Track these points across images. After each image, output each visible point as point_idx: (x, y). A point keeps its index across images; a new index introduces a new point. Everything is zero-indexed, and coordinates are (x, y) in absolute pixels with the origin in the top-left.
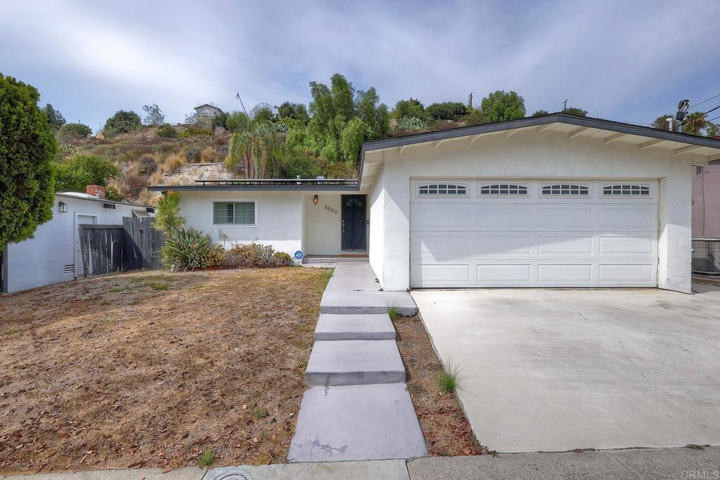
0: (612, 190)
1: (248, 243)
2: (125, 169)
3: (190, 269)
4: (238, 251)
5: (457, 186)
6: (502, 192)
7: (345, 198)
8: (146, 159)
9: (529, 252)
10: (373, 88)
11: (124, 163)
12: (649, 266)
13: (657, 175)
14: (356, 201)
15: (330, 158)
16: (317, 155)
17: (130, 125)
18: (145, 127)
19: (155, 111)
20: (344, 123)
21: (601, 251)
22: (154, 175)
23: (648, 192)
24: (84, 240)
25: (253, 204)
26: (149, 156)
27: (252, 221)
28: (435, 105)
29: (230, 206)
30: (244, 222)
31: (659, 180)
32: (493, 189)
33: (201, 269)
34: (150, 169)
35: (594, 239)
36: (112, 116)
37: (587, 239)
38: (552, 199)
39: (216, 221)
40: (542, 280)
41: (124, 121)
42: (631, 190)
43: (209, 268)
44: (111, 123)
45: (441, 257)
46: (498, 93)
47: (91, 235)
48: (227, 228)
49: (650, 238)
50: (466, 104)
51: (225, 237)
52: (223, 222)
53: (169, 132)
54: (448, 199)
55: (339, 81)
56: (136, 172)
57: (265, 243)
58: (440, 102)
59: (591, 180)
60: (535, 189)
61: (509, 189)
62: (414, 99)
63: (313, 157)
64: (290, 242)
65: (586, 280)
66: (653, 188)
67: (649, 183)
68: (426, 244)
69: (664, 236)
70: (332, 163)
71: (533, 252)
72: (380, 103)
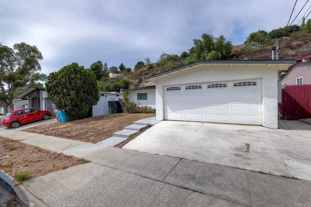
0: (238, 84)
1: (144, 106)
2: (135, 82)
4: (142, 108)
5: (178, 87)
6: (192, 88)
8: (140, 78)
10: (222, 35)
11: (134, 80)
12: (257, 116)
13: (261, 77)
17: (141, 66)
18: (145, 66)
19: (148, 60)
20: (206, 54)
21: (233, 109)
22: (142, 83)
23: (256, 84)
24: (109, 105)
25: (147, 93)
26: (140, 77)
27: (147, 99)
28: (274, 31)
29: (141, 94)
30: (145, 99)
32: (190, 87)
33: (131, 113)
34: (141, 81)
35: (230, 104)
36: (136, 64)
37: (227, 104)
38: (211, 89)
39: (138, 99)
40: (208, 119)
41: (140, 65)
42: (242, 84)
43: (134, 113)
44: (136, 66)
45: (173, 110)
47: (111, 104)
48: (140, 101)
49: (258, 104)
51: (140, 104)
52: (140, 100)
53: (151, 67)
54: (175, 91)
55: (206, 37)
56: (137, 83)
57: (149, 106)
59: (228, 81)
60: (205, 86)
61: (195, 87)
65: (227, 120)
66: (258, 82)
67: (256, 80)
68: (169, 107)
71: (204, 109)
72: (226, 41)
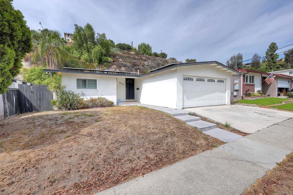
3: (73, 109)
4: (92, 101)
5: (191, 78)
7: (127, 79)
9: (205, 97)
12: (224, 100)
14: (131, 81)
15: (87, 61)
16: (79, 58)
20: (93, 46)
21: (217, 96)
23: (224, 82)
25: (96, 80)
27: (96, 88)
29: (85, 81)
30: (92, 88)
31: (225, 79)
32: (199, 80)
37: (215, 93)
38: (209, 83)
39: (78, 87)
43: (81, 108)
46: (143, 43)
47: (7, 94)
49: (224, 93)
50: (130, 45)
51: (84, 95)
52: (81, 88)
58: (122, 43)
62: (111, 40)
63: (77, 59)
64: (112, 96)
65: (214, 104)
68: (185, 95)
69: (227, 92)
70: (88, 63)
